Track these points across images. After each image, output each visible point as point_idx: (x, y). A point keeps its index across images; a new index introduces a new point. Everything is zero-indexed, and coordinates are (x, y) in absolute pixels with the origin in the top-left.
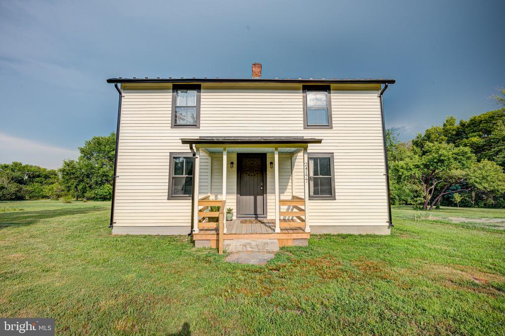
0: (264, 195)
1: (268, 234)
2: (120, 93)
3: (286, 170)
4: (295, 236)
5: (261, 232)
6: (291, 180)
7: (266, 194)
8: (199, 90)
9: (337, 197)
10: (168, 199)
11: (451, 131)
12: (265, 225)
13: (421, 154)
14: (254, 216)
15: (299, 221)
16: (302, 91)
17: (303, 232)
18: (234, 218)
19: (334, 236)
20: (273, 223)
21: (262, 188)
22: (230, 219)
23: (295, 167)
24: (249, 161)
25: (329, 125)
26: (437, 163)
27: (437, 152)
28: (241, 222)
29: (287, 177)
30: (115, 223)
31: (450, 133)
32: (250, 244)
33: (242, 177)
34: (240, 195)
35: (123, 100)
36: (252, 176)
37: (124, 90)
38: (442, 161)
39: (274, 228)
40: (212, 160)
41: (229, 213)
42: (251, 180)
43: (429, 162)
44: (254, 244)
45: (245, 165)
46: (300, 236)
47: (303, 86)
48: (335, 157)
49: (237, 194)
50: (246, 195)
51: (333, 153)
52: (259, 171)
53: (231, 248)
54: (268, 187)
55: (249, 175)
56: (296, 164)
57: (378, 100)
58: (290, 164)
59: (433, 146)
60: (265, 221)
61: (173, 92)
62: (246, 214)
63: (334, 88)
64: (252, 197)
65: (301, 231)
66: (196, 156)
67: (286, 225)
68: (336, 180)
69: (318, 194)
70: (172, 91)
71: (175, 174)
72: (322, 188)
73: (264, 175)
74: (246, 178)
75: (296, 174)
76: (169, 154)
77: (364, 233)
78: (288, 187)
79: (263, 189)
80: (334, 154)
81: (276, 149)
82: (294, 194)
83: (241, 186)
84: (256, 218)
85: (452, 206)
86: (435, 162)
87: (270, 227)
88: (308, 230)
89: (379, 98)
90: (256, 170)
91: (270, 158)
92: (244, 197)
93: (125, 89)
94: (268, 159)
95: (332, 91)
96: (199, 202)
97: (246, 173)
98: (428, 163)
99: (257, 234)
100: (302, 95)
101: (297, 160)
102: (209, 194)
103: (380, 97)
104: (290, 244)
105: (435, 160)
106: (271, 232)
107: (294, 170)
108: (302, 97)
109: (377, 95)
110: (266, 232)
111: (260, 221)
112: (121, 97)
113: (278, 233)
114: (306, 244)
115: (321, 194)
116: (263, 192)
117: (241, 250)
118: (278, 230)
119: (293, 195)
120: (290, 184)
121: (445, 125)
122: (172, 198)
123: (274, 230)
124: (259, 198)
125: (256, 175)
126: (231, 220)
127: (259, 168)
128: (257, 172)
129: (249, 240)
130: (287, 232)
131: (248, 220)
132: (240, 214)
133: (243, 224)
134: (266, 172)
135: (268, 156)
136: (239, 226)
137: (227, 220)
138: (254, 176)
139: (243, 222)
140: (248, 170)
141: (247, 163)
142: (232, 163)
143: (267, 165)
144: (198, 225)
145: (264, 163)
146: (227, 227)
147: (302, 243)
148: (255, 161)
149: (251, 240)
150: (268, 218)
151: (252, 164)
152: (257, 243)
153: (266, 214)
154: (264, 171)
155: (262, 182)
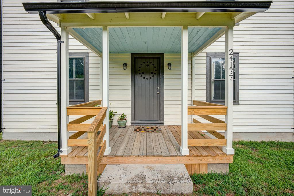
1: (171, 156)
4: (210, 160)
5: (160, 154)
9: (240, 102)
17: (222, 152)
18: (129, 124)
21: (158, 92)
24: (144, 63)
28: (136, 130)
30: (5, 128)
33: (136, 80)
36: (147, 79)
41: (123, 119)
42: (146, 83)
45: (140, 67)
46: (218, 160)
48: (240, 58)
51: (238, 53)
52: (155, 74)
53: (110, 187)
55: (144, 78)
65: (218, 152)
66: (62, 40)
68: (240, 84)
69: (219, 99)
73: (161, 78)
74: (141, 81)
77: (266, 140)
79: (160, 93)
80: (240, 55)
81: (185, 28)
83: (136, 90)
88: (230, 150)
90: (152, 73)
91: (167, 58)
94: (165, 60)
96: (67, 109)
99: (154, 156)
104: (203, 171)
110: (168, 154)
113: (185, 156)
114: (225, 170)
115: (222, 99)
116: (160, 96)
118: (185, 150)
119: (193, 99)
123: (180, 151)
125: (152, 78)
126: (125, 127)
127: (156, 70)
128: (152, 75)
129: (142, 165)
130: (199, 154)
131: (144, 126)
132: (135, 120)
133: (137, 133)
134: (164, 74)
135: (166, 56)
136: (131, 138)
137: (120, 128)
138: (150, 79)
139: (138, 130)
140: (143, 73)
141: (142, 65)
142: (125, 64)
143: (165, 67)
144: (68, 142)
145: (161, 65)
146: (116, 139)
147: (220, 169)
148: (151, 63)
149: (145, 166)
150: (165, 124)
151: (148, 65)
152: (156, 178)
153: (163, 120)
154: (161, 73)
155: (159, 86)
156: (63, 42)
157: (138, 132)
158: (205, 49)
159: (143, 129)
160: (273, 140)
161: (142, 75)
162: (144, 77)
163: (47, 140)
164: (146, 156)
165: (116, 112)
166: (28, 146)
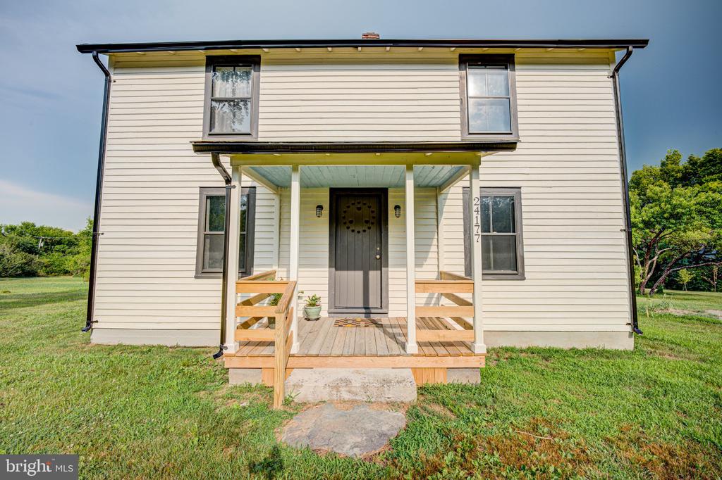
0: (383, 269)
1: (391, 356)
2: (107, 74)
3: (428, 222)
4: (450, 362)
5: (374, 352)
6: (435, 241)
7: (387, 266)
8: (257, 67)
9: (526, 275)
10: (196, 277)
11: (673, 173)
12: (385, 332)
13: (638, 205)
14: (364, 311)
15: (459, 327)
16: (457, 67)
17: (469, 351)
18: (324, 314)
19: (522, 351)
20: (400, 326)
21: (378, 257)
22: (316, 317)
23: (444, 215)
24: (353, 204)
25: (513, 132)
26: (667, 219)
27: (668, 202)
28: (337, 324)
29: (429, 235)
30: (97, 322)
31: (673, 176)
32: (347, 382)
33: (339, 234)
34: (336, 269)
35: (113, 87)
36: (359, 232)
37: (115, 68)
38: (677, 217)
39: (402, 339)
40: (281, 201)
41: (314, 305)
42: (357, 240)
43: (653, 217)
44: (357, 382)
45: (345, 212)
46: (462, 362)
47: (461, 56)
48: (523, 196)
49: (330, 267)
50: (348, 269)
51: (520, 188)
52: (372, 223)
53: (303, 391)
54: (390, 255)
55: (353, 231)
56: (445, 209)
57: (610, 83)
58: (434, 209)
59: (662, 192)
60: (384, 321)
61: (206, 71)
62: (347, 308)
63: (522, 60)
64: (360, 274)
65: (464, 350)
66: (233, 183)
67: (430, 336)
68: (525, 242)
69: (489, 268)
70: (204, 69)
71: (211, 230)
72: (498, 255)
73: (383, 230)
74: (348, 237)
75: (446, 228)
76: (198, 190)
78: (430, 255)
79: (381, 258)
80: (523, 190)
81: (410, 168)
82: (444, 269)
83: (338, 252)
84: (368, 314)
85: (673, 289)
86: (664, 218)
87: (394, 337)
88: (481, 348)
89: (611, 79)
90: (367, 222)
91: (394, 197)
92: (344, 273)
93: (116, 65)
94: (389, 199)
95: (517, 67)
97: (348, 228)
98: (652, 220)
99: (365, 355)
100: (457, 73)
101: (448, 202)
102: (275, 268)
103: (613, 77)
104: (441, 379)
105: (666, 215)
106: (398, 353)
107: (442, 222)
108: (458, 78)
109: (606, 73)
110: (387, 353)
111: (374, 322)
112: (108, 82)
113: (412, 355)
114: (475, 379)
115: (495, 268)
116: (381, 263)
117: (326, 398)
118: (412, 347)
119: (440, 270)
120: (434, 248)
121: (663, 164)
122: (204, 275)
123: (404, 348)
124: (373, 275)
125: (367, 230)
126: (318, 319)
127: (374, 217)
128: (368, 225)
129: (348, 369)
130: (434, 353)
131: (351, 318)
132: (336, 307)
133: (340, 328)
134: (387, 224)
135: (390, 194)
136: (329, 334)
137: (309, 320)
138: (364, 233)
139: (341, 324)
140: (351, 222)
141: (348, 207)
142: (320, 207)
143: (389, 212)
144: (236, 335)
145: (383, 208)
146: (304, 336)
147: (467, 377)
148: (365, 204)
149: (352, 370)
150: (390, 315)
151: (359, 209)
152: (366, 381)
153: (387, 307)
154: (383, 223)
155: (379, 244)
156: (234, 187)
157: (342, 326)
158: (461, 180)
159: (349, 322)
160: (593, 345)
161: (349, 224)
162: (354, 228)
163: (174, 344)
164: (354, 355)
165: (303, 293)
166: (143, 353)
